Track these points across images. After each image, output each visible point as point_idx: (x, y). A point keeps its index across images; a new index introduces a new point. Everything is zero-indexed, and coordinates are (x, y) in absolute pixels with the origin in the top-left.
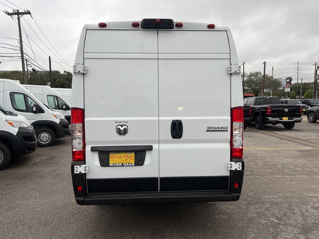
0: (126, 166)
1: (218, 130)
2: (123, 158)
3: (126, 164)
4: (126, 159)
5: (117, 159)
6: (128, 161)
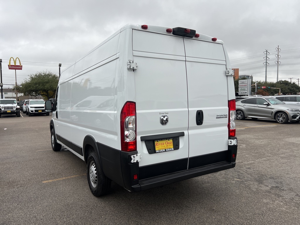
0: (168, 151)
1: (222, 117)
2: (165, 144)
3: (168, 149)
4: (167, 145)
5: (161, 146)
6: (169, 147)
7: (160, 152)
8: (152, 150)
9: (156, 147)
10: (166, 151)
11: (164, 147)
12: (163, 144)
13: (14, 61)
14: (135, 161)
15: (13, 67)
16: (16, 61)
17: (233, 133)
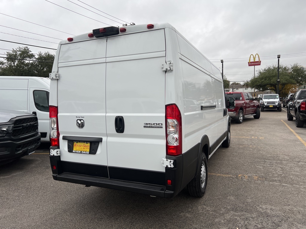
1: (154, 126)
3: (84, 152)
4: (84, 148)
5: (78, 147)
6: (85, 150)
7: (76, 153)
8: (70, 150)
9: (74, 147)
10: (81, 153)
11: (81, 149)
12: (81, 146)
13: (254, 57)
14: (52, 155)
15: (252, 64)
16: (255, 57)
17: (174, 151)
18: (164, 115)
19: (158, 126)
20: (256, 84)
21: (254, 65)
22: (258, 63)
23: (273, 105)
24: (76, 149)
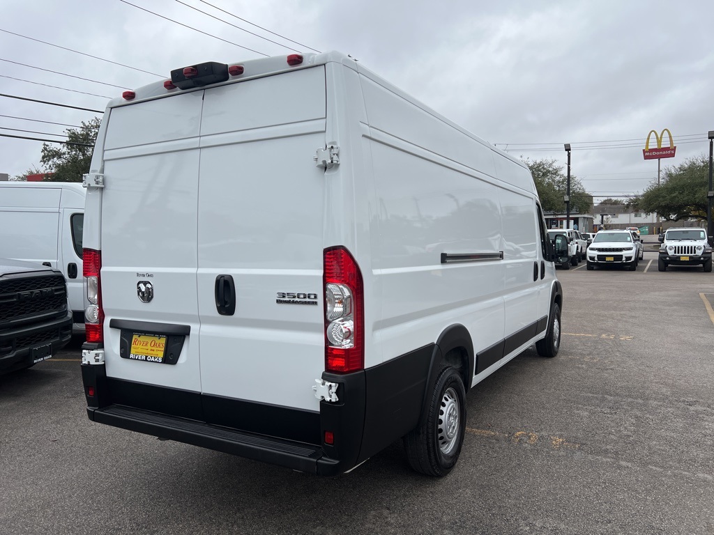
0: (150, 361)
1: (299, 300)
3: (152, 357)
4: (153, 348)
5: (141, 346)
6: (155, 353)
7: (135, 359)
8: (125, 353)
9: (132, 346)
10: (146, 360)
11: (146, 351)
12: (147, 344)
13: (657, 138)
14: (86, 362)
15: (654, 153)
16: (661, 138)
17: (340, 363)
18: (320, 273)
19: (307, 300)
20: (657, 202)
21: (659, 157)
22: (669, 152)
23: (690, 254)
24: (137, 350)
